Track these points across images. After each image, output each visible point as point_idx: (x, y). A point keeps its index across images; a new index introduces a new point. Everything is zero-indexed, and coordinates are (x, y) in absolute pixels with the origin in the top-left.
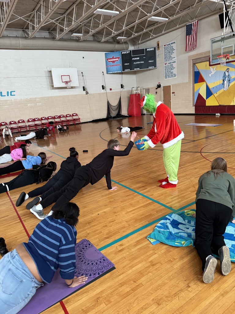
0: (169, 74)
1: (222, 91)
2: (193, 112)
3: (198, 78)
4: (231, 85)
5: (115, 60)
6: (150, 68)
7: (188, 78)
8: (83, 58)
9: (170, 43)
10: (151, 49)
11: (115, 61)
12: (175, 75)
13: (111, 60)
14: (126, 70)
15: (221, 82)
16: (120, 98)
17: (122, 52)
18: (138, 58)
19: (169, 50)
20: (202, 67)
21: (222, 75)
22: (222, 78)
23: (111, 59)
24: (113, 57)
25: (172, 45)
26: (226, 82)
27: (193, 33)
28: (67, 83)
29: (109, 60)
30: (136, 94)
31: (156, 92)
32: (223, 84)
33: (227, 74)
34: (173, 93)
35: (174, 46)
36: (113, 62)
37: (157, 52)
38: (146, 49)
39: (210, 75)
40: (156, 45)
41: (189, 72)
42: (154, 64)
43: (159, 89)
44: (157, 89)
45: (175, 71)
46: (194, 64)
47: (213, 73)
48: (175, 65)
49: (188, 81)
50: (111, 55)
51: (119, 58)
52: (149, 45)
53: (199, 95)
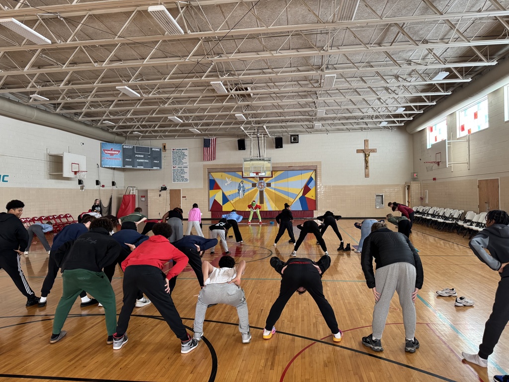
0: (179, 176)
1: (237, 198)
2: (210, 217)
3: (213, 185)
4: (245, 194)
5: (114, 152)
6: (155, 168)
7: (203, 185)
9: (181, 148)
10: (157, 150)
11: (114, 154)
12: (187, 180)
13: (109, 152)
14: (127, 167)
15: (237, 191)
16: (111, 199)
17: (123, 146)
18: (143, 156)
19: (179, 155)
20: (216, 176)
21: (238, 186)
22: (237, 188)
23: (109, 151)
24: (112, 149)
25: (183, 151)
26: (241, 191)
27: (212, 146)
28: (76, 173)
29: (107, 152)
30: (132, 195)
31: (160, 195)
32: (239, 193)
33: (242, 185)
34: (183, 197)
35: (186, 152)
36: (112, 154)
37: (163, 154)
38: (151, 148)
39: (226, 184)
40: (161, 147)
41: (204, 179)
42: (159, 165)
43: (163, 192)
44: (160, 191)
45: (186, 176)
46: (209, 173)
47: (229, 183)
48: (186, 170)
49: (203, 187)
50: (109, 146)
51: (119, 151)
52: (155, 144)
53: (215, 201)
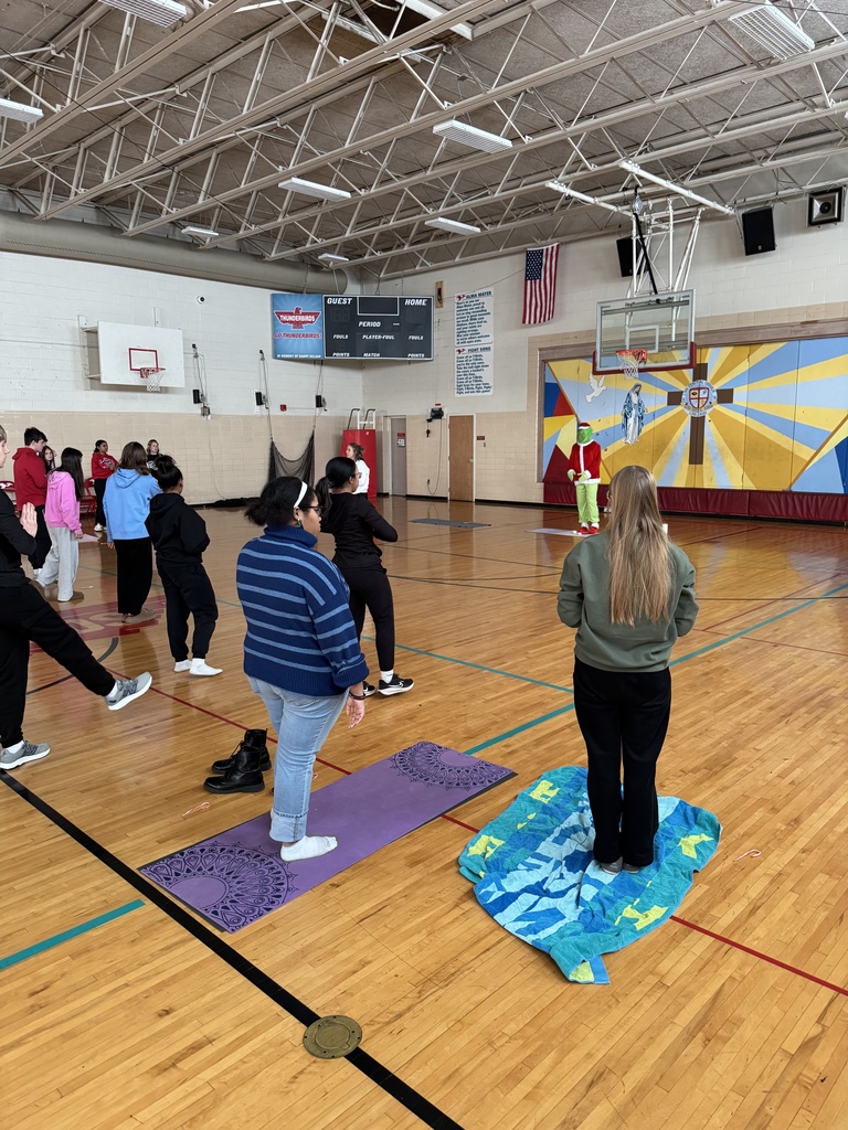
0: (469, 380)
1: (620, 444)
2: (540, 500)
3: (554, 402)
4: (645, 429)
5: (302, 318)
6: (413, 356)
7: (525, 401)
8: (202, 299)
9: (477, 293)
10: (418, 303)
11: (304, 322)
12: (488, 387)
13: (291, 318)
14: (338, 355)
15: (620, 419)
16: (313, 437)
17: (326, 298)
18: (378, 324)
19: (472, 314)
20: (567, 373)
21: (623, 402)
22: (620, 410)
23: (291, 314)
24: (297, 310)
25: (482, 299)
26: (631, 421)
27: (546, 275)
29: (285, 318)
30: (363, 431)
31: (428, 432)
32: (625, 425)
33: (635, 399)
34: (478, 438)
35: (488, 303)
36: (298, 324)
37: (436, 313)
38: (403, 300)
39: (589, 398)
40: (432, 293)
41: (530, 383)
42: (425, 348)
43: (436, 422)
44: (429, 421)
45: (487, 375)
46: (544, 362)
47: (596, 394)
48: (487, 357)
49: (525, 410)
50: (292, 302)
51: (316, 315)
52: (413, 288)
53: (557, 451)
